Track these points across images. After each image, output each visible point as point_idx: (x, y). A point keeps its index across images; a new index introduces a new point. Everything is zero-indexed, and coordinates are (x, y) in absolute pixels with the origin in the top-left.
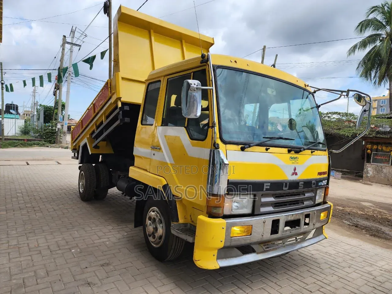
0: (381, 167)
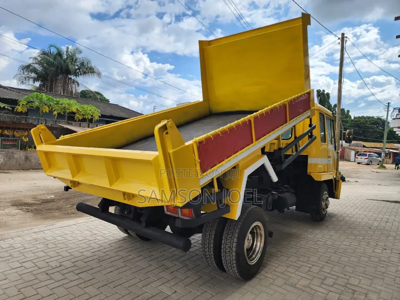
0: (12, 153)
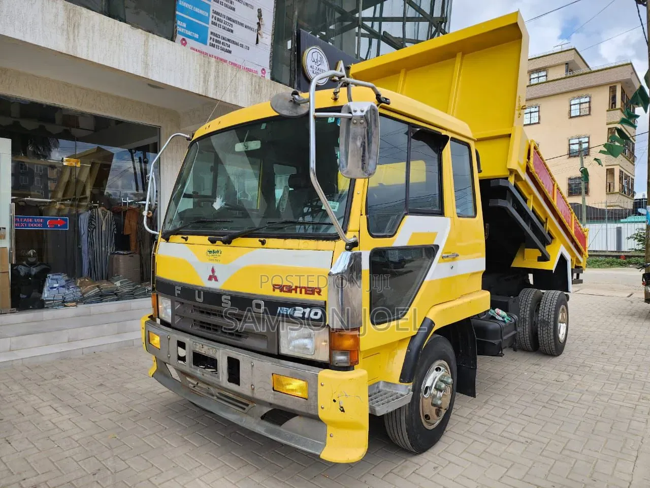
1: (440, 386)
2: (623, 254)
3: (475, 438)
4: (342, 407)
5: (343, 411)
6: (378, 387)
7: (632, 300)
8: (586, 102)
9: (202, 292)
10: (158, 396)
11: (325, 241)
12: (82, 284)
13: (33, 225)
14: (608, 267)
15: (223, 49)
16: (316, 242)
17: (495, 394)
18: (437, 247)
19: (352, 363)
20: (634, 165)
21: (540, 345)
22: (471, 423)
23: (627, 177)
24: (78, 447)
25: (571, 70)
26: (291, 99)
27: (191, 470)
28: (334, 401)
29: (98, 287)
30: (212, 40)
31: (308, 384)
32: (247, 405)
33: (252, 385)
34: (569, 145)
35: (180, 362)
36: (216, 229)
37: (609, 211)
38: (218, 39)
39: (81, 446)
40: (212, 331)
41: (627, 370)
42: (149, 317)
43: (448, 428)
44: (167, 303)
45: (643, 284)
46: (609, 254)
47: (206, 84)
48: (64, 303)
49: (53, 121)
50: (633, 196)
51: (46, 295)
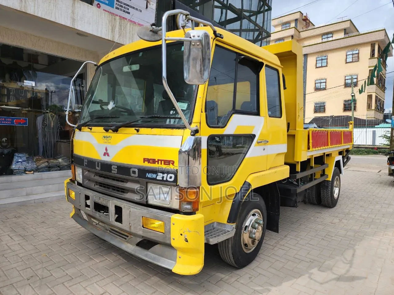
1: (255, 226)
2: (376, 147)
3: (278, 258)
4: (186, 239)
5: (187, 241)
6: (213, 226)
7: (381, 174)
8: (356, 54)
9: (100, 164)
10: (78, 230)
11: (177, 130)
12: (37, 160)
13: (5, 122)
14: (366, 154)
15: (124, 11)
16: (172, 130)
17: (292, 231)
18: (254, 136)
19: (194, 210)
20: (384, 93)
21: (322, 201)
22: (276, 249)
23: (380, 100)
24: (21, 261)
25: (347, 34)
26: (152, 29)
27: (91, 278)
28: (181, 235)
29: (47, 162)
30: (117, 5)
31: (165, 224)
32: (128, 236)
33: (129, 224)
34: (345, 80)
35: (87, 208)
36: (109, 122)
37: (368, 120)
38: (121, 4)
39: (23, 261)
40: (106, 189)
41: (377, 217)
42: (70, 180)
43: (260, 252)
44: (80, 171)
45: (388, 164)
46: (367, 146)
47: (113, 33)
48: (25, 171)
49: (22, 59)
50: (383, 112)
51: (14, 167)
